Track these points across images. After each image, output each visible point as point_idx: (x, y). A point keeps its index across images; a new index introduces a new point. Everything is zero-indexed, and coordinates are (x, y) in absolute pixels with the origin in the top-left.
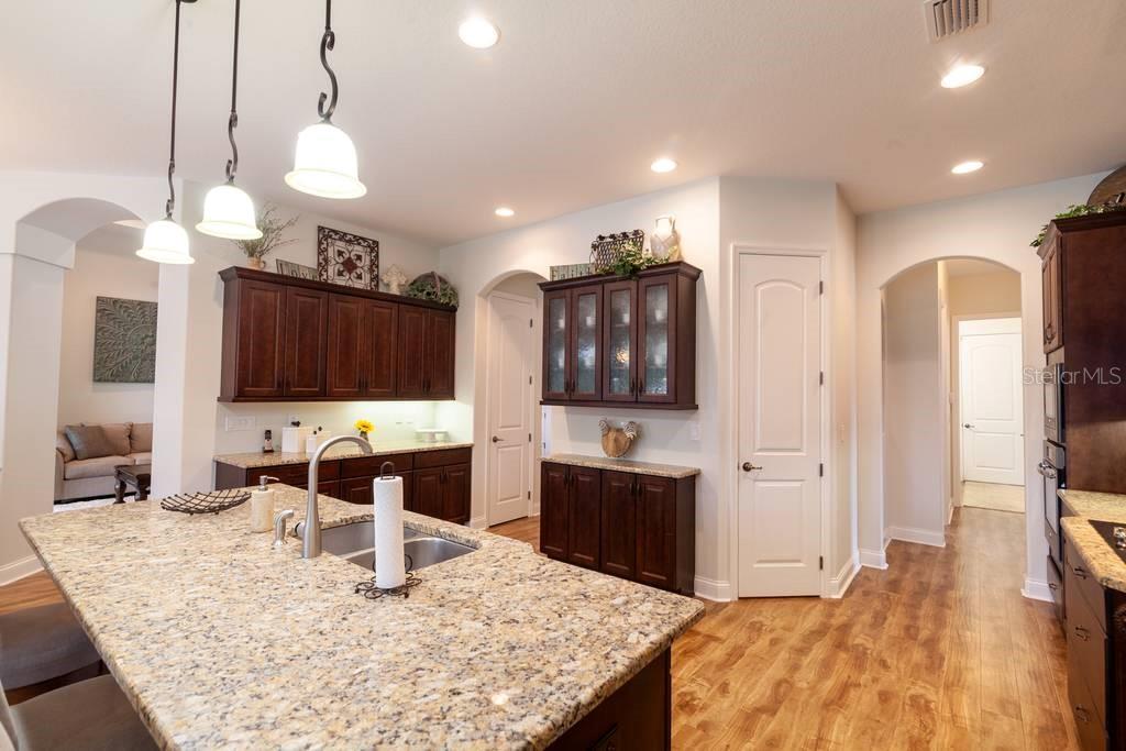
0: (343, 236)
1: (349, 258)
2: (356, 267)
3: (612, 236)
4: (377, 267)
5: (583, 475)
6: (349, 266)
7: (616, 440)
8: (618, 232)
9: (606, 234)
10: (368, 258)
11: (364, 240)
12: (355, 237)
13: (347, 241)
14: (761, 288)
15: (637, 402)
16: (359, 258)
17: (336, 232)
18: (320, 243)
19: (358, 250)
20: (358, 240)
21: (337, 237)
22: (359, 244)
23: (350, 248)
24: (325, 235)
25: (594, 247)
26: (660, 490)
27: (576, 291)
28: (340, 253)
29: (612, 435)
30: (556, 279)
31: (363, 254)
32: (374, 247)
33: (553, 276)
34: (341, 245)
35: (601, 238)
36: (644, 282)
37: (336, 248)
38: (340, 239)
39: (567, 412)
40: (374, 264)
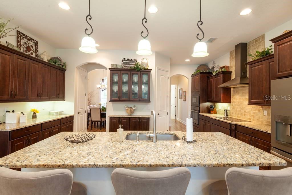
0: (26, 37)
1: (29, 46)
2: (31, 50)
3: (128, 59)
4: (38, 51)
5: (124, 119)
6: (28, 49)
7: (130, 110)
8: (130, 58)
9: (126, 58)
10: (35, 47)
11: (34, 40)
12: (30, 38)
13: (27, 39)
14: (160, 77)
15: (140, 101)
16: (32, 46)
17: (24, 35)
18: (18, 38)
19: (31, 43)
20: (31, 39)
21: (24, 36)
22: (32, 41)
23: (29, 42)
24: (20, 35)
25: (122, 61)
26: (146, 121)
27: (122, 72)
28: (26, 43)
29: (129, 109)
30: (113, 68)
31: (33, 45)
32: (36, 43)
33: (112, 67)
34: (25, 40)
35: (125, 59)
36: (142, 73)
37: (24, 41)
38: (25, 38)
39: (112, 104)
40: (37, 50)
